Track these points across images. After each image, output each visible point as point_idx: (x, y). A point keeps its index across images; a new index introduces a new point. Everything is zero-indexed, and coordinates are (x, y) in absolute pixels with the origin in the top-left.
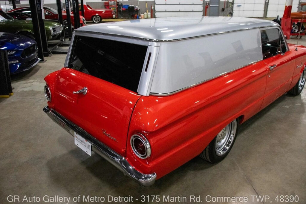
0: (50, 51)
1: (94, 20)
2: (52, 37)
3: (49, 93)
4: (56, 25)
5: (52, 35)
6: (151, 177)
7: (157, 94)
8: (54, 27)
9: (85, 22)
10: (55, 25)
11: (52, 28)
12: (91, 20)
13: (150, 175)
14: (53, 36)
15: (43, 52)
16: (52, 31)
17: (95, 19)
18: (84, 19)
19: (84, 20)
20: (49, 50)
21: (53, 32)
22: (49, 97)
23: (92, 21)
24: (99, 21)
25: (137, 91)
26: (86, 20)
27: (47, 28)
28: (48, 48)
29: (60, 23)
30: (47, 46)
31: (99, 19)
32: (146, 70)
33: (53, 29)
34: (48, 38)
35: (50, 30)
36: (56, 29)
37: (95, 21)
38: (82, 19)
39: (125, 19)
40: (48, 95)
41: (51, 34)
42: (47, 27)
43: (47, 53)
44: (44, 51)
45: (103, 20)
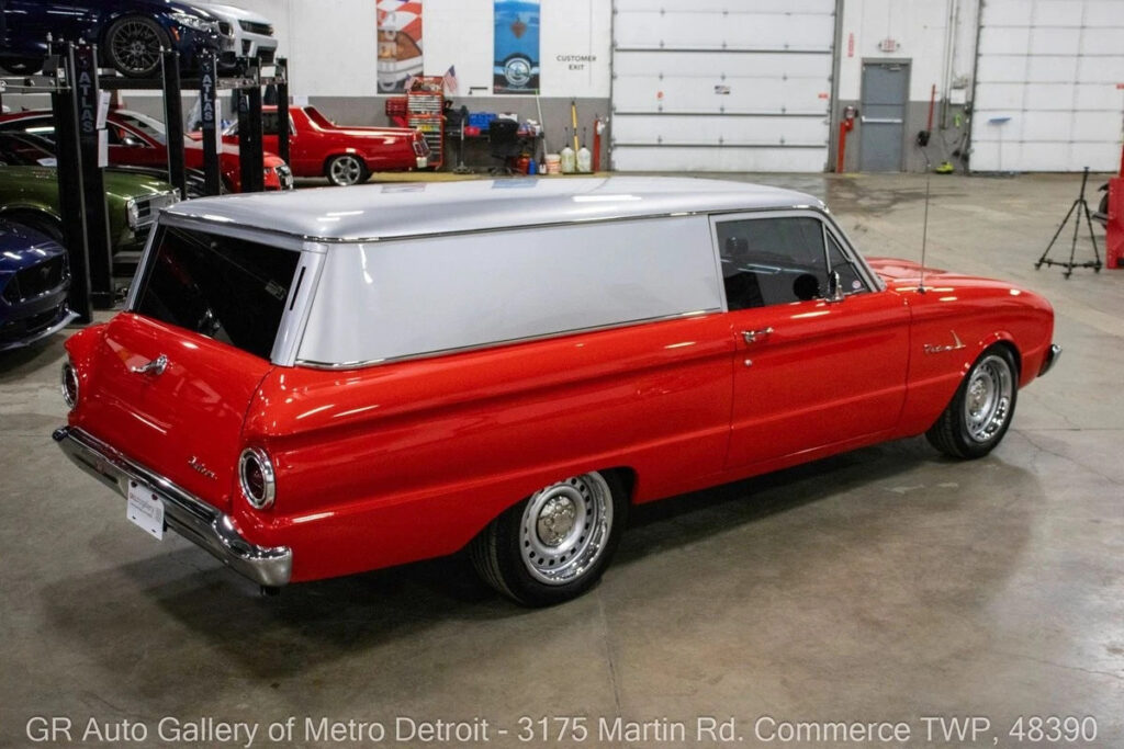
0: (119, 290)
1: (334, 176)
2: (132, 235)
3: (75, 386)
4: (154, 189)
5: (132, 229)
6: (281, 554)
7: (329, 367)
8: (145, 199)
9: (289, 181)
10: (151, 191)
11: (134, 201)
12: (323, 176)
13: (281, 549)
14: (137, 234)
15: (89, 291)
16: (135, 213)
17: (337, 170)
18: (286, 169)
19: (284, 174)
20: (117, 286)
21: (141, 215)
22: (73, 397)
23: (326, 179)
24: (357, 178)
25: (272, 357)
26: (295, 173)
27: (113, 202)
28: (112, 280)
29: (173, 183)
30: (111, 270)
31: (355, 171)
32: (291, 308)
33: (140, 205)
34: (116, 238)
35: (126, 211)
36: (151, 207)
37: (337, 181)
38: (279, 169)
39: (476, 172)
40: (70, 392)
41: (127, 222)
42: (119, 197)
43: (106, 297)
44: (93, 291)
45: (375, 176)
